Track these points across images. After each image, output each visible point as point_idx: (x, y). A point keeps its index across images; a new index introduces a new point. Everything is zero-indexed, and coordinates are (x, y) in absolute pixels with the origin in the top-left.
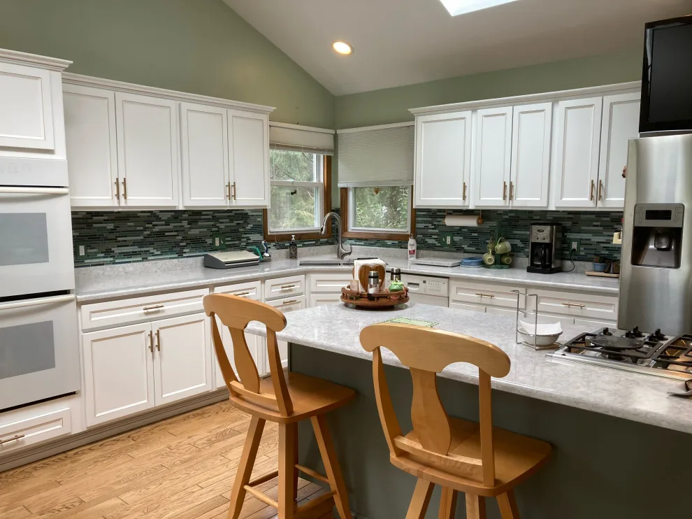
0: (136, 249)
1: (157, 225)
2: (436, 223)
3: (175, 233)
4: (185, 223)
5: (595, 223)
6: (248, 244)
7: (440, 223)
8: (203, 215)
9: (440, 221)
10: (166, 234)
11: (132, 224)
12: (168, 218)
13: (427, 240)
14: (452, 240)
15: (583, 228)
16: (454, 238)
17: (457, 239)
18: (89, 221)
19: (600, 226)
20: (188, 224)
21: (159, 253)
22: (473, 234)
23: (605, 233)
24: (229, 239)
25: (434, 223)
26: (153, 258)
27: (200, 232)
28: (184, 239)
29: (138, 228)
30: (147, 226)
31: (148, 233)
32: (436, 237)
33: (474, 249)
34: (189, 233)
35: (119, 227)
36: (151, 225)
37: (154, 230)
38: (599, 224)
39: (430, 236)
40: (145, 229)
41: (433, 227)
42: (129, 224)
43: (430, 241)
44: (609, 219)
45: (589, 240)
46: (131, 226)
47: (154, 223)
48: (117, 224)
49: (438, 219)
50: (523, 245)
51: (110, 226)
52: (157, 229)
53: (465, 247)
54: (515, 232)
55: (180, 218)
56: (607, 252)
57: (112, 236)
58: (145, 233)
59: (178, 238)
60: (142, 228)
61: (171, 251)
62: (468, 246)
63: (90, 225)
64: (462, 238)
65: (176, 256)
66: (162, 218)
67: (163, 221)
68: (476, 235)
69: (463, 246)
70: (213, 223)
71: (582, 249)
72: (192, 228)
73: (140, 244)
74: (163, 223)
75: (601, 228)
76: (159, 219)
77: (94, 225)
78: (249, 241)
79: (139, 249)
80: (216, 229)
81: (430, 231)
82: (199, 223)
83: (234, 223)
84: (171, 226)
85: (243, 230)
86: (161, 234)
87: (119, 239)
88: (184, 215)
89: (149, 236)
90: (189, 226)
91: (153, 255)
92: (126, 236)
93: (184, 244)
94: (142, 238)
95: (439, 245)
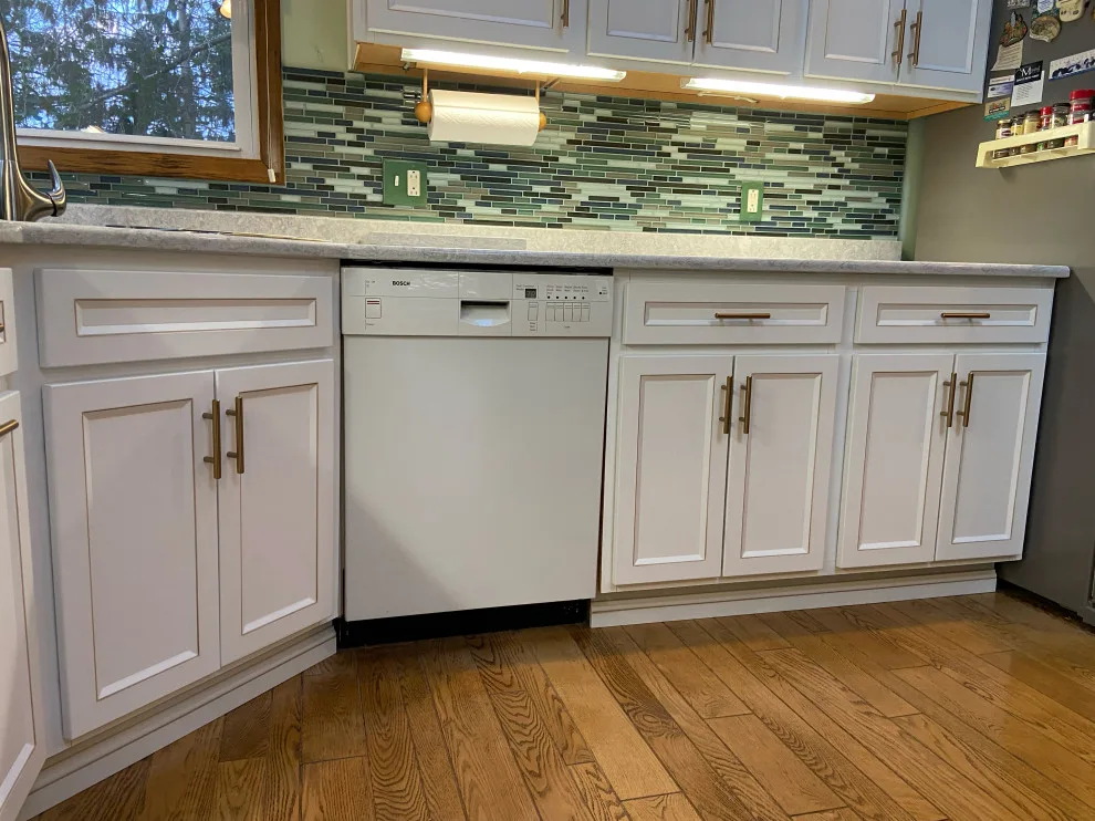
2: (366, 125)
5: (793, 145)
7: (377, 126)
9: (379, 120)
13: (329, 182)
14: (424, 181)
15: (769, 156)
16: (430, 175)
17: (439, 179)
19: (805, 152)
22: (493, 167)
23: (812, 170)
25: (357, 124)
32: (365, 171)
33: (498, 211)
38: (801, 146)
39: (343, 167)
41: (352, 137)
43: (344, 186)
44: (820, 135)
45: (781, 185)
49: (369, 112)
50: (633, 200)
53: (470, 207)
54: (612, 163)
56: (815, 214)
62: (477, 204)
64: (457, 177)
68: (503, 168)
69: (461, 203)
71: (766, 207)
75: (807, 157)
81: (338, 149)
95: (378, 198)
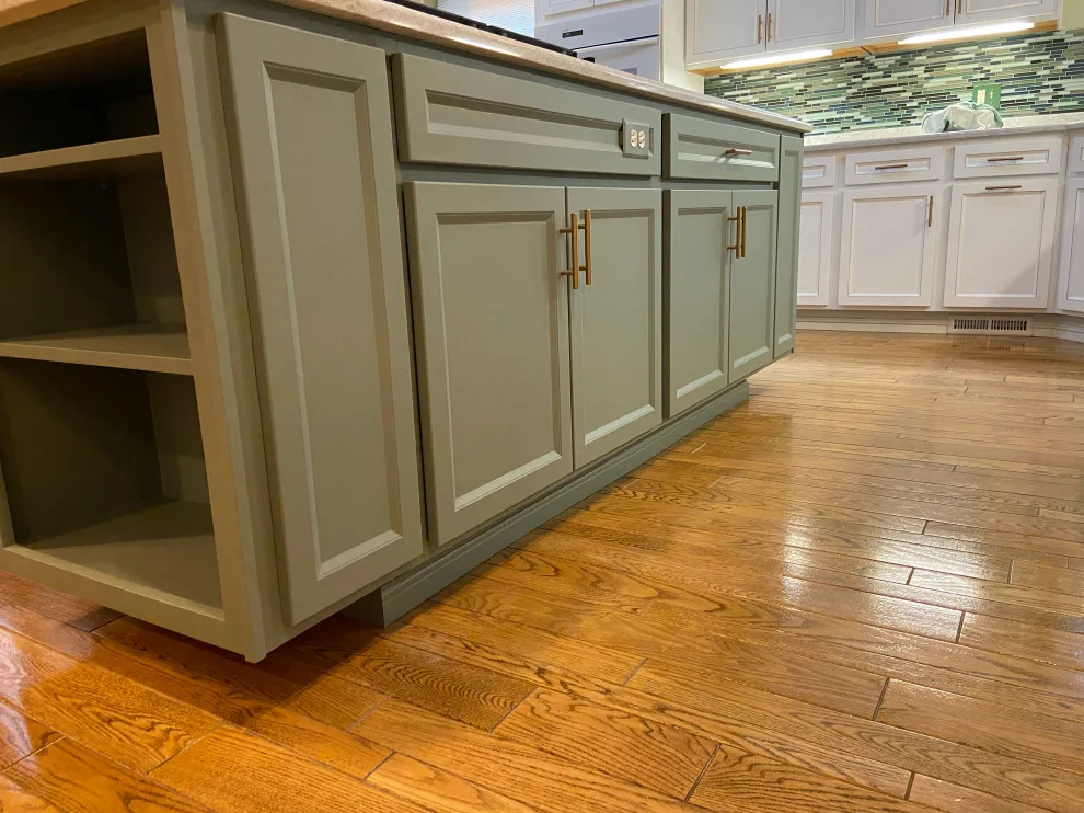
0: (834, 115)
1: (869, 78)
3: (901, 88)
4: (919, 72)
6: (1056, 98)
8: (957, 54)
10: (884, 90)
11: (831, 80)
12: (890, 65)
18: (772, 82)
20: (925, 72)
21: (869, 119)
24: (1013, 90)
26: (858, 127)
27: (947, 83)
28: (916, 95)
29: (839, 86)
30: (854, 80)
31: (856, 90)
34: (925, 86)
35: (811, 86)
36: (860, 79)
37: (864, 86)
40: (850, 85)
42: (826, 81)
46: (829, 83)
47: (864, 75)
48: (809, 81)
51: (799, 86)
52: (869, 84)
55: (910, 63)
57: (801, 99)
58: (849, 91)
59: (903, 95)
60: (845, 85)
61: (889, 116)
63: (772, 88)
65: (899, 123)
66: (879, 67)
67: (879, 70)
70: (976, 65)
72: (932, 78)
73: (841, 108)
74: (881, 73)
76: (872, 68)
77: (778, 87)
78: (1060, 93)
79: (838, 116)
80: (983, 76)
82: (947, 69)
83: (1028, 61)
84: (894, 77)
85: (1047, 72)
86: (875, 91)
87: (809, 103)
88: (917, 58)
89: (855, 95)
90: (927, 75)
91: (859, 122)
92: (820, 98)
93: (915, 104)
94: (844, 99)
